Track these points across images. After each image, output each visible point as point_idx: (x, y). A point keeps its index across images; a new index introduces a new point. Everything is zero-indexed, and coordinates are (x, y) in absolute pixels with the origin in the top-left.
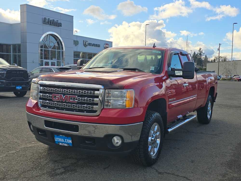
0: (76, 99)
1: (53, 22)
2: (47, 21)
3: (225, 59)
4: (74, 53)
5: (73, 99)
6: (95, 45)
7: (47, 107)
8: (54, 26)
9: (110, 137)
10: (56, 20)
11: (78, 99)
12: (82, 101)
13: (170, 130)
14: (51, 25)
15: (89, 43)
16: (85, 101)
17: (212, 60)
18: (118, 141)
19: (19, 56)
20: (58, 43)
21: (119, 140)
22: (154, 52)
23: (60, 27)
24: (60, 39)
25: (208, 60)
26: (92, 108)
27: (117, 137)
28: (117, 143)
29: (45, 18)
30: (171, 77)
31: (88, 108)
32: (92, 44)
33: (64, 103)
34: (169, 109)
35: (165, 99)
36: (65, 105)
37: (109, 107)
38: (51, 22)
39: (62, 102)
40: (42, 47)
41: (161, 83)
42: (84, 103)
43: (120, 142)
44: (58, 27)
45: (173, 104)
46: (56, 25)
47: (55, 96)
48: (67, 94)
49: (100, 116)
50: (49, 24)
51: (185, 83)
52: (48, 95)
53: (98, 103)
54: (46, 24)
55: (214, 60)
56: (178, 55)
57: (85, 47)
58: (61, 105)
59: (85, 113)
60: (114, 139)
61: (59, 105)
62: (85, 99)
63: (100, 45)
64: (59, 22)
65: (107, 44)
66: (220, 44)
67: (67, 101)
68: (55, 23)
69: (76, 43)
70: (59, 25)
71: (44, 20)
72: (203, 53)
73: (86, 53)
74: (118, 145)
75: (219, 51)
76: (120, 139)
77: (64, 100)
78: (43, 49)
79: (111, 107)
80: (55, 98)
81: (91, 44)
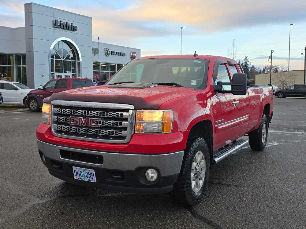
0: (100, 123)
1: (66, 26)
2: (58, 24)
3: (277, 69)
4: (93, 64)
5: (95, 123)
6: (119, 54)
7: (63, 134)
8: (67, 30)
9: (142, 170)
10: (69, 23)
11: (102, 122)
12: (107, 125)
13: (217, 160)
14: (63, 29)
15: (111, 52)
16: (110, 125)
17: (260, 70)
18: (153, 175)
19: (25, 69)
20: (73, 51)
21: (154, 173)
22: (196, 62)
23: (75, 31)
24: (75, 47)
25: (256, 71)
26: (119, 133)
27: (152, 170)
28: (152, 177)
29: (56, 20)
30: (217, 93)
31: (115, 133)
32: (116, 52)
33: (84, 127)
34: (216, 133)
35: (211, 120)
36: (85, 130)
37: (141, 132)
38: (63, 25)
39: (82, 127)
40: (52, 57)
41: (205, 101)
42: (110, 128)
43: (155, 176)
44: (72, 32)
45: (220, 127)
46: (70, 29)
47: (73, 120)
48: (88, 117)
49: (130, 143)
50: (61, 27)
51: (235, 100)
52: (65, 118)
53: (127, 128)
54: (57, 28)
55: (264, 70)
56: (225, 65)
57: (107, 56)
58: (80, 130)
59: (111, 140)
60: (148, 172)
61: (78, 130)
62: (110, 123)
63: (125, 53)
64: (74, 25)
65: (134, 53)
66: (271, 51)
67: (88, 125)
68: (69, 26)
69: (95, 51)
70: (74, 29)
71: (55, 23)
72: (250, 62)
73: (108, 64)
74: (153, 180)
75: (271, 59)
76: (156, 173)
77: (84, 124)
78: (54, 59)
79: (143, 133)
80: (73, 122)
81: (114, 52)
